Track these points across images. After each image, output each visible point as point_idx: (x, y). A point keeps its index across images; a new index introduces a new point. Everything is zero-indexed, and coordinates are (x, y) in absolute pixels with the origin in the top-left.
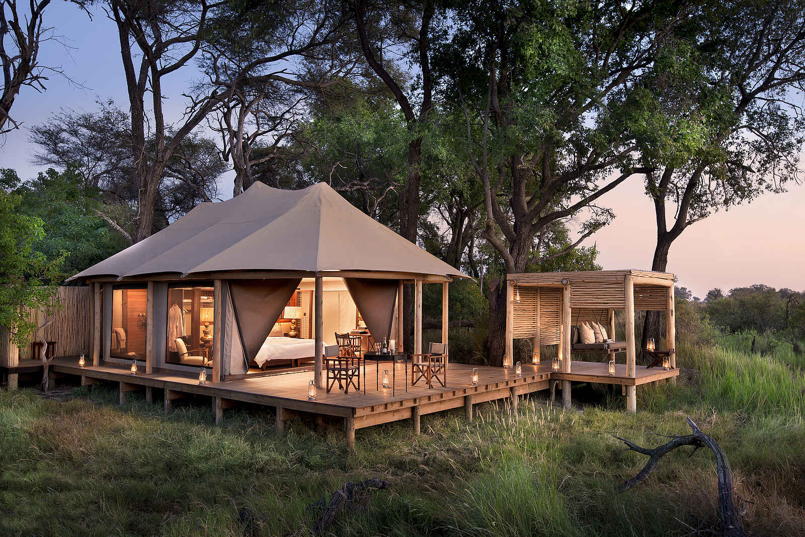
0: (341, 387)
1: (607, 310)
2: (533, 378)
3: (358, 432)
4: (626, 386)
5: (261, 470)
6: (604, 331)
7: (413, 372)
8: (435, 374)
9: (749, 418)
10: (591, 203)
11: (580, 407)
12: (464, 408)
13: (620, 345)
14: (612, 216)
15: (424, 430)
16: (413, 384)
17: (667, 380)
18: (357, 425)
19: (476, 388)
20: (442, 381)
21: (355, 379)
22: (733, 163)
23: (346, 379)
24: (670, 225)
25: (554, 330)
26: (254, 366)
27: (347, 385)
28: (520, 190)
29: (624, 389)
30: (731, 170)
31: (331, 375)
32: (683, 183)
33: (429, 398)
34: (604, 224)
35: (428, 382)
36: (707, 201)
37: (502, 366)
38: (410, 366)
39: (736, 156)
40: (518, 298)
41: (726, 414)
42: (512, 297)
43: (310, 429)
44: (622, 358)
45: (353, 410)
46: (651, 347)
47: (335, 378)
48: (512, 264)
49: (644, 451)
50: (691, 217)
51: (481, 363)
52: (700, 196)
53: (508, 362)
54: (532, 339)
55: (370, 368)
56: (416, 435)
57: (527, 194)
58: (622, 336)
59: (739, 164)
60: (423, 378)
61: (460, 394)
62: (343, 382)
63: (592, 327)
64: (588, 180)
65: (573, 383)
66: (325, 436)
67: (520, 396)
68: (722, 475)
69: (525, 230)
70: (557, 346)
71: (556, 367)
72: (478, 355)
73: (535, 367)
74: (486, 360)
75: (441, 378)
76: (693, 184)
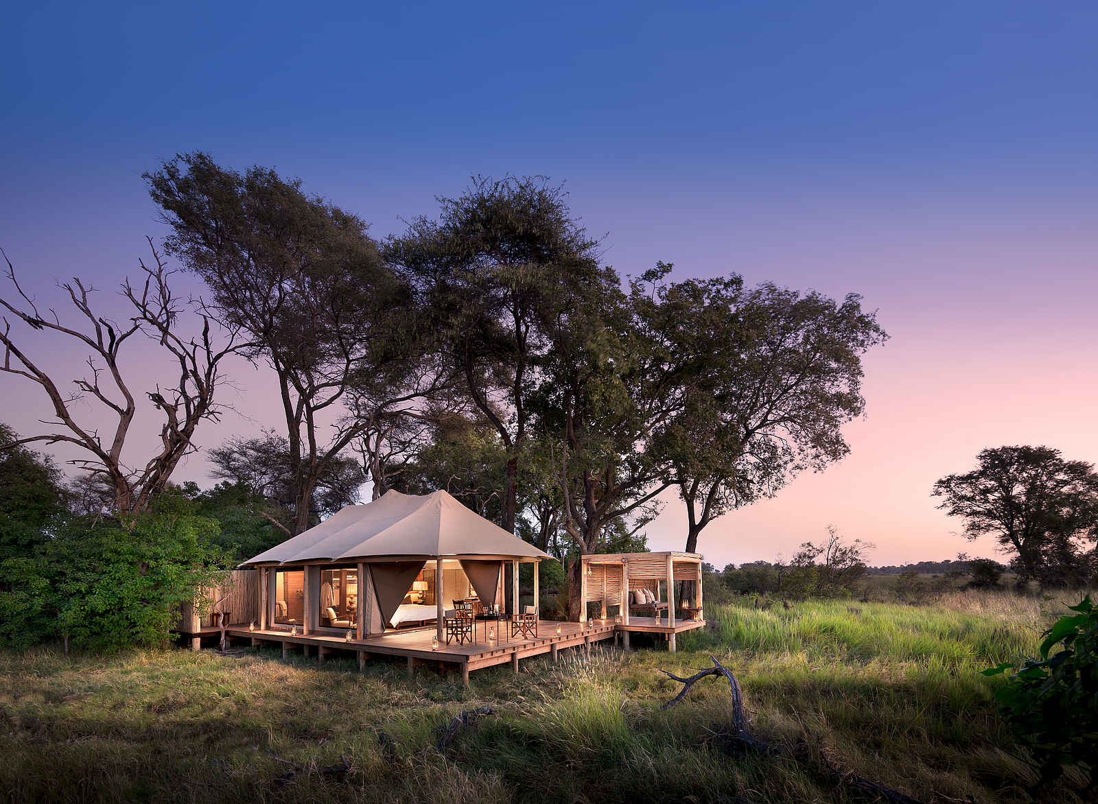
0: (458, 640)
1: (654, 580)
2: (602, 629)
3: (471, 673)
4: (668, 634)
5: (396, 704)
6: (652, 595)
7: (512, 628)
8: (529, 629)
9: (754, 654)
10: (642, 505)
11: (636, 650)
12: (551, 653)
13: (664, 605)
14: (657, 514)
15: (521, 670)
16: (513, 636)
17: (697, 629)
18: (471, 668)
19: (560, 638)
20: (535, 633)
21: (468, 634)
22: (740, 477)
23: (462, 634)
24: (698, 520)
25: (616, 595)
26: (391, 627)
27: (462, 639)
28: (591, 495)
29: (667, 635)
30: (739, 482)
31: (450, 632)
32: (707, 490)
33: (525, 646)
34: (651, 519)
35: (524, 635)
36: (723, 503)
37: (579, 621)
38: (510, 623)
39: (743, 473)
40: (590, 572)
41: (738, 651)
42: (585, 571)
43: (434, 671)
44: (665, 614)
45: (467, 657)
46: (685, 605)
47: (453, 634)
48: (585, 548)
49: (681, 680)
50: (712, 515)
51: (563, 619)
52: (718, 500)
53: (583, 618)
54: (600, 602)
55: (480, 626)
56: (515, 674)
57: (596, 498)
58: (665, 599)
59: (745, 479)
60: (520, 632)
61: (549, 643)
62: (459, 637)
63: (644, 592)
64: (640, 488)
65: (631, 633)
66: (445, 677)
67: (592, 643)
68: (735, 695)
69: (594, 524)
70: (618, 607)
71: (618, 621)
72: (562, 613)
73: (603, 622)
74: (567, 618)
75: (534, 631)
76: (713, 491)
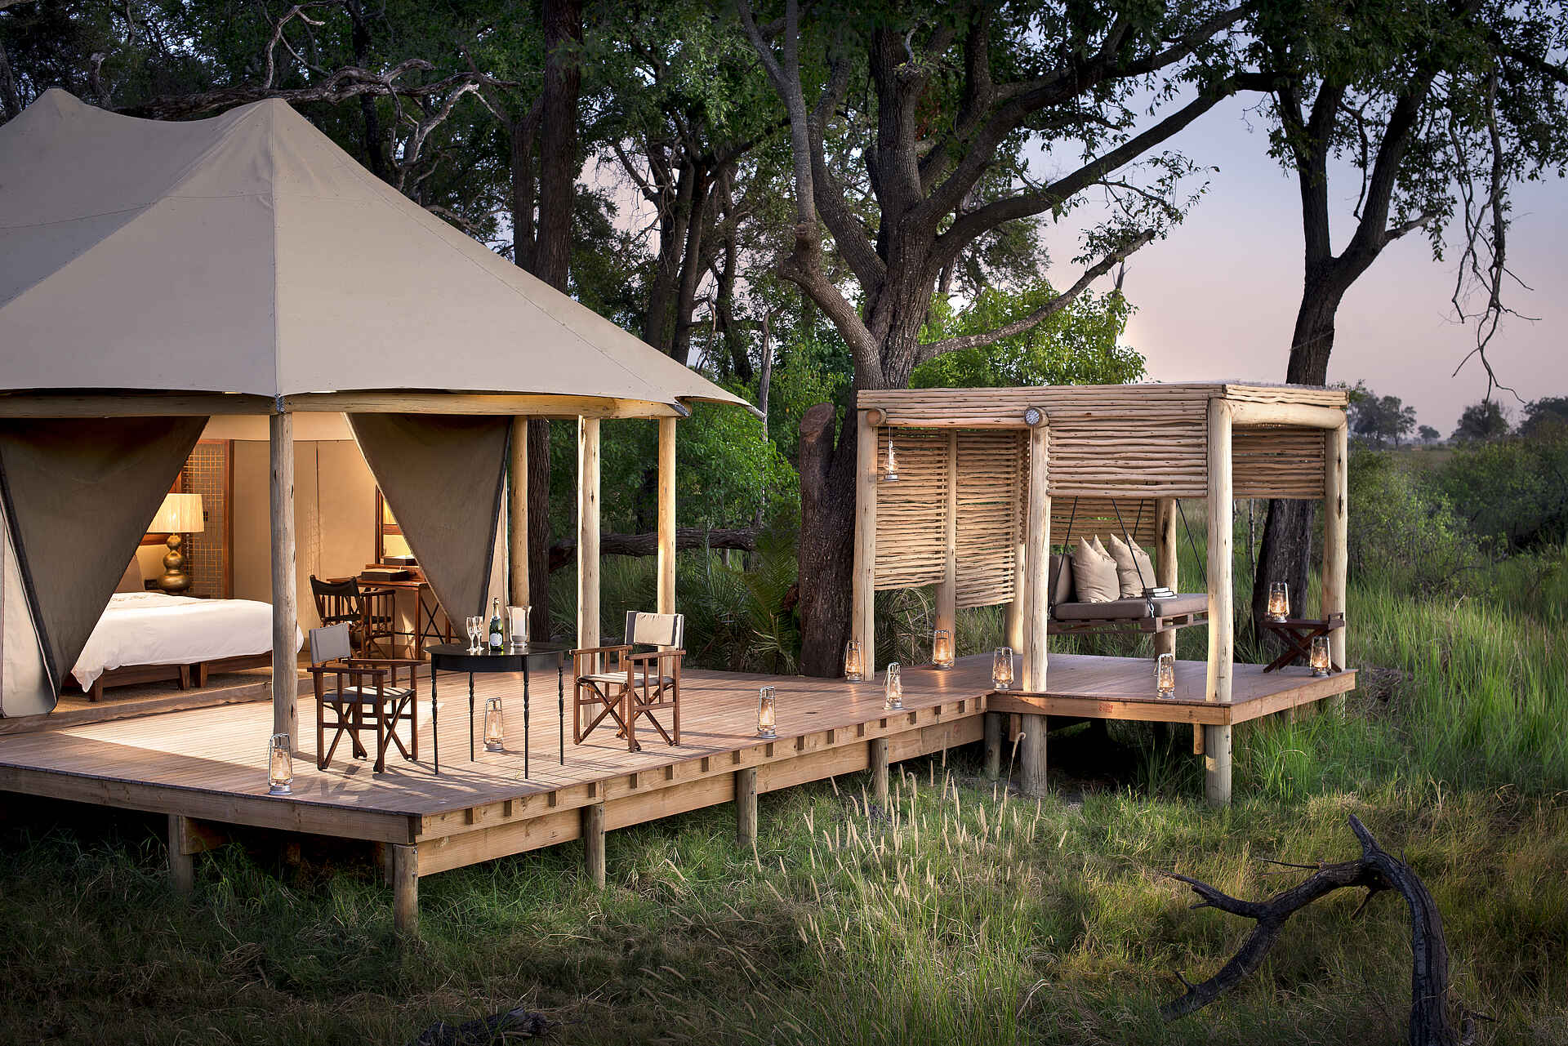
1: (1156, 502)
2: (937, 710)
4: (1204, 727)
6: (1144, 559)
8: (645, 707)
10: (1113, 176)
11: (1071, 793)
12: (732, 808)
13: (1188, 604)
14: (1174, 215)
15: (616, 874)
16: (578, 739)
17: (1321, 704)
18: (425, 863)
19: (769, 747)
20: (668, 725)
21: (403, 729)
23: (378, 728)
25: (997, 561)
27: (382, 746)
29: (1197, 735)
31: (331, 716)
33: (633, 779)
34: (1150, 235)
35: (626, 731)
37: (839, 674)
38: (569, 681)
40: (892, 465)
42: (872, 458)
45: (413, 822)
46: (1279, 608)
47: (341, 725)
48: (873, 358)
49: (1240, 908)
50: (1401, 210)
52: (1428, 148)
53: (861, 660)
54: (933, 590)
56: (596, 890)
57: (922, 134)
60: (609, 720)
61: (723, 766)
62: (369, 739)
63: (1111, 550)
65: (1054, 723)
67: (893, 767)
68: (1422, 955)
69: (913, 254)
71: (1003, 677)
72: (769, 642)
73: (941, 676)
74: (790, 660)
75: (664, 717)
